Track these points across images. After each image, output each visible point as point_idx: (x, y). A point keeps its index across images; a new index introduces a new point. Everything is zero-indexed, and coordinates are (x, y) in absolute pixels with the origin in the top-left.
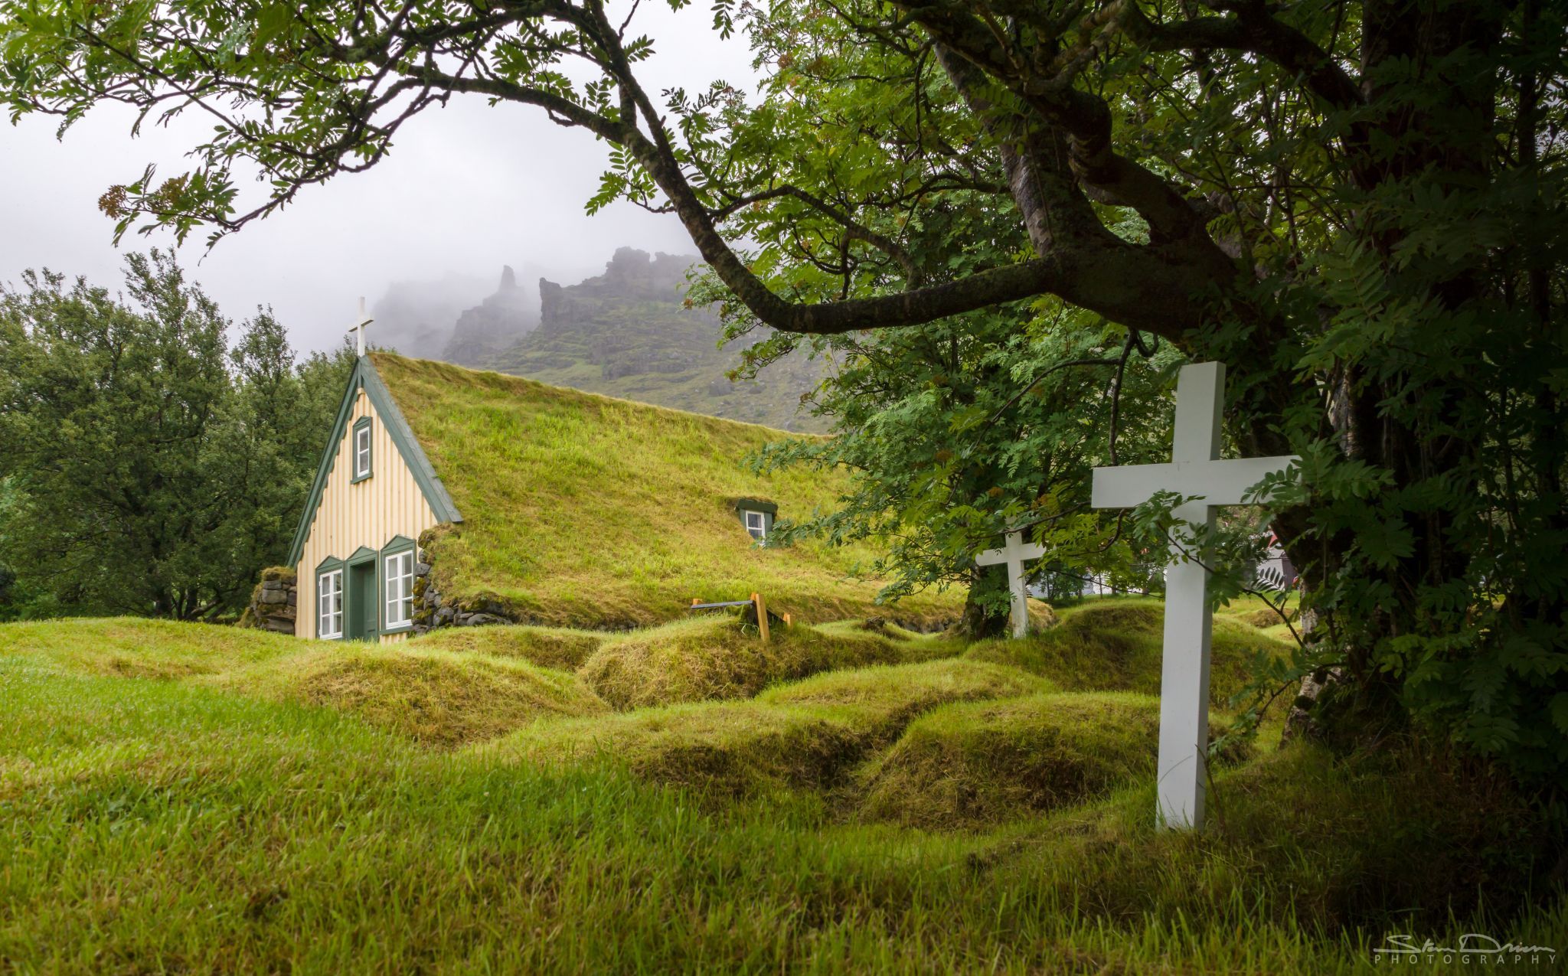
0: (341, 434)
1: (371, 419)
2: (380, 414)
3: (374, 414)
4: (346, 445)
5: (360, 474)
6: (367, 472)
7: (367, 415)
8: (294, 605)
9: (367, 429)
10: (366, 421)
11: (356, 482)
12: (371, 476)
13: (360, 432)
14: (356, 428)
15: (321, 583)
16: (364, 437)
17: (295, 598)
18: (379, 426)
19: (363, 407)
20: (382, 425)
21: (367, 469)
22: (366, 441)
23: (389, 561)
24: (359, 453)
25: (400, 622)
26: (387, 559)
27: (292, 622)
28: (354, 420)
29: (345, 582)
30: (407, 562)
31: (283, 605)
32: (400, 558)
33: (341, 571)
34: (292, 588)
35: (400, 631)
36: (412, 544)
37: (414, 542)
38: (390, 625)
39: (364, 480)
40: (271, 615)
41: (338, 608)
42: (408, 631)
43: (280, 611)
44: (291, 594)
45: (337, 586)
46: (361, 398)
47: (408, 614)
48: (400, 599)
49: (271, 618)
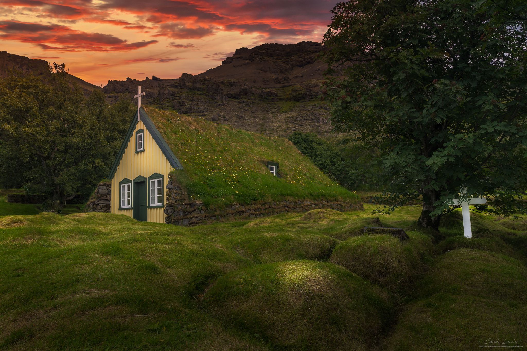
0: (131, 135)
1: (143, 130)
2: (147, 128)
3: (145, 128)
4: (133, 139)
5: (138, 150)
6: (142, 149)
7: (142, 129)
8: (110, 195)
9: (142, 134)
10: (141, 131)
11: (137, 152)
12: (143, 151)
13: (138, 135)
14: (137, 133)
15: (121, 187)
16: (140, 137)
18: (147, 133)
19: (140, 126)
21: (142, 148)
22: (142, 138)
23: (151, 182)
24: (138, 142)
25: (156, 204)
26: (151, 181)
27: (109, 201)
28: (136, 130)
29: (132, 188)
30: (159, 182)
31: (106, 195)
32: (156, 181)
33: (130, 184)
34: (110, 189)
35: (157, 207)
36: (162, 176)
37: (163, 176)
38: (152, 205)
39: (141, 152)
40: (102, 198)
41: (129, 197)
42: (160, 207)
43: (105, 197)
44: (109, 191)
45: (129, 189)
46: (140, 122)
47: (159, 201)
48: (156, 196)
49: (102, 199)
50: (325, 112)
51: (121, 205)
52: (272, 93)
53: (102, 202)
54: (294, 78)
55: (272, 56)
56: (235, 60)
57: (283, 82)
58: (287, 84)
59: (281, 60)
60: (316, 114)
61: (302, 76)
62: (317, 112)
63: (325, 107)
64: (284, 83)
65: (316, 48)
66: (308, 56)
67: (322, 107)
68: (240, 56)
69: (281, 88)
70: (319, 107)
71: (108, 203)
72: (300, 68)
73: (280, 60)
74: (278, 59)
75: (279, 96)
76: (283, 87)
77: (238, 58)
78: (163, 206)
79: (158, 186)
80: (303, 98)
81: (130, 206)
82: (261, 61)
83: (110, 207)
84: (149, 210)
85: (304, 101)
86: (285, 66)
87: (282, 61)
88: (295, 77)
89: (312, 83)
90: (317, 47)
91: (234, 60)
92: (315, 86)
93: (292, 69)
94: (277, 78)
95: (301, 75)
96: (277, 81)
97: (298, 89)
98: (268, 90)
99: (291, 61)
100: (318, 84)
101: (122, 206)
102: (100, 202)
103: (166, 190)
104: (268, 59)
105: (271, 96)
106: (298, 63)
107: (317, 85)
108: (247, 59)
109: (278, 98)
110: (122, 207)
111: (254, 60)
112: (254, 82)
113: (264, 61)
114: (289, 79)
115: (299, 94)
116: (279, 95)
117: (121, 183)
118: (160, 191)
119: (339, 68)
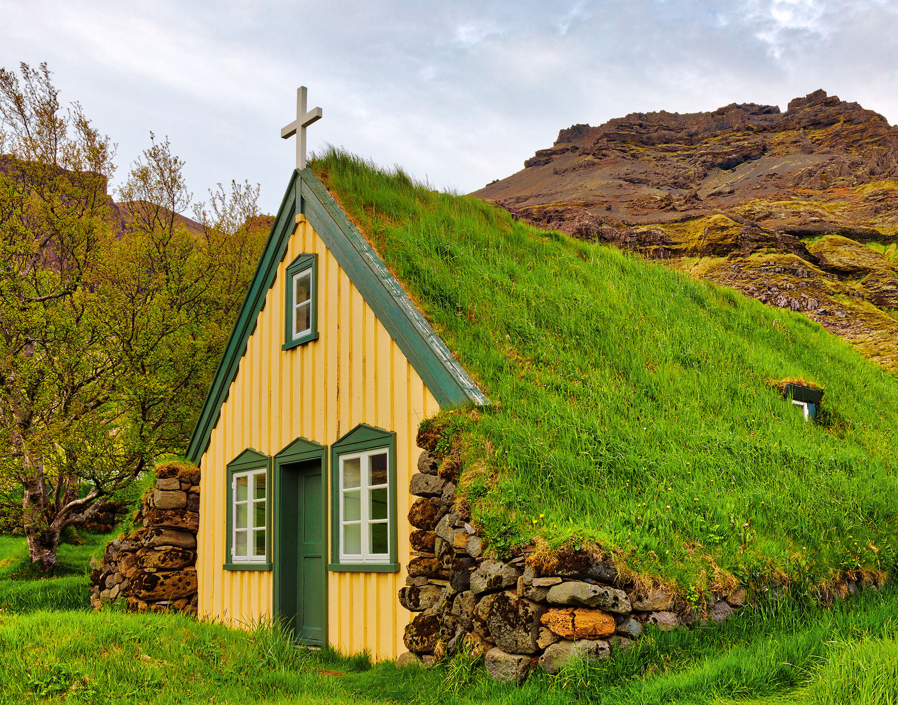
0: (268, 282)
1: (316, 256)
2: (331, 248)
3: (321, 248)
4: (275, 297)
5: (296, 336)
6: (308, 332)
7: (309, 251)
8: (196, 510)
9: (309, 271)
10: (309, 261)
11: (290, 347)
12: (315, 337)
13: (296, 278)
14: (291, 271)
15: (234, 484)
16: (304, 283)
17: (197, 501)
18: (329, 265)
19: (303, 240)
20: (334, 263)
21: (308, 327)
22: (307, 289)
23: (346, 462)
24: (295, 306)
25: (366, 556)
26: (342, 458)
27: (193, 533)
28: (289, 260)
29: (274, 486)
30: (378, 464)
31: (181, 511)
32: (364, 458)
33: (264, 471)
34: (193, 489)
35: (366, 570)
36: (389, 438)
37: (392, 436)
38: (345, 559)
39: (304, 344)
40: (165, 523)
41: (260, 521)
42: (381, 571)
43: (178, 519)
44: (192, 496)
45: (260, 490)
46: (300, 227)
47: (379, 546)
48: (366, 521)
49: (166, 528)
50: (793, 282)
51: (233, 550)
52: (655, 236)
53: (167, 539)
54: (709, 196)
55: (653, 144)
56: (558, 156)
57: (683, 208)
58: (692, 213)
59: (675, 154)
60: (769, 289)
61: (731, 192)
62: (773, 281)
63: (793, 270)
64: (685, 210)
65: (766, 120)
66: (744, 140)
67: (785, 270)
68: (569, 146)
69: (676, 222)
70: (777, 270)
71: (186, 541)
72: (726, 172)
73: (672, 154)
74: (667, 151)
75: (675, 244)
76: (683, 220)
77: (563, 151)
78: (395, 569)
79: (375, 481)
80: (736, 246)
81: (262, 560)
82: (624, 157)
83: (195, 555)
84: (333, 579)
85: (738, 256)
86: (684, 168)
87: (679, 156)
88: (712, 194)
89: (757, 209)
90: (769, 116)
91: (553, 156)
92: (767, 217)
93: (705, 175)
94: (668, 198)
95: (728, 190)
96: (667, 205)
97: (723, 224)
98: (644, 229)
99: (702, 155)
100: (774, 210)
101: (234, 557)
102: (155, 539)
103: (406, 501)
104: (641, 150)
105: (651, 244)
106: (720, 160)
107: (771, 213)
108: (588, 154)
109: (668, 249)
110: (237, 560)
111: (604, 155)
112: (609, 209)
113: (633, 156)
114: (698, 199)
115: (726, 237)
116: (674, 240)
117: (233, 467)
118: (379, 504)
119: (828, 169)
